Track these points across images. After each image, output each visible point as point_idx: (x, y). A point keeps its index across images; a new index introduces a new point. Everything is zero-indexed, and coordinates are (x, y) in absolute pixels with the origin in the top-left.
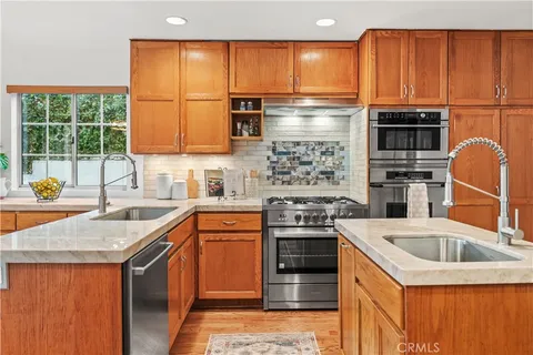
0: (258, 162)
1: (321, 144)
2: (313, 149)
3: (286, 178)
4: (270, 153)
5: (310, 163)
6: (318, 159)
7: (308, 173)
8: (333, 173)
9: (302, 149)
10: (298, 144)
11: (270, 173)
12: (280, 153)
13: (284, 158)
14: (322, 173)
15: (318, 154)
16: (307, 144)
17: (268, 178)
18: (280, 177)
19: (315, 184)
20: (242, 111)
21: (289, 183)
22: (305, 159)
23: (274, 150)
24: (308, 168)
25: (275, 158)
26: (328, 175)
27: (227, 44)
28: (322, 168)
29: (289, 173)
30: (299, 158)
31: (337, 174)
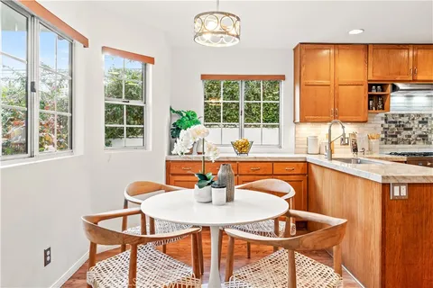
0: (375, 128)
1: (419, 115)
2: (413, 119)
3: (394, 139)
4: (383, 122)
5: (411, 129)
6: (416, 126)
7: (410, 136)
8: (427, 136)
9: (405, 119)
10: (403, 115)
11: (383, 136)
12: (390, 122)
13: (393, 126)
14: (420, 136)
15: (416, 122)
16: (409, 115)
17: (382, 139)
18: (390, 139)
19: (415, 143)
20: (374, 92)
21: (396, 143)
22: (408, 126)
23: (386, 120)
24: (409, 133)
25: (386, 126)
26: (424, 137)
27: (367, 46)
28: (419, 132)
29: (396, 136)
30: (403, 126)
31: (429, 136)
